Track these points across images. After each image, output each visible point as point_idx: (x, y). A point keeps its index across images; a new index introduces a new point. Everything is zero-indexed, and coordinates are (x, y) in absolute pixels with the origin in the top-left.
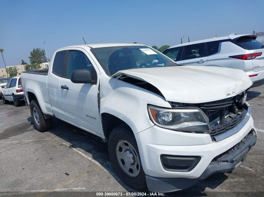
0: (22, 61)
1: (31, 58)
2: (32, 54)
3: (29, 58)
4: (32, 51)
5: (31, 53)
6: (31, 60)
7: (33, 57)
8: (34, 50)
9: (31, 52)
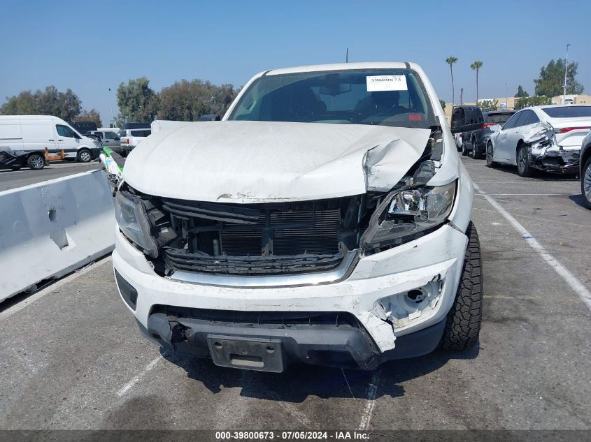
0: (520, 88)
1: (540, 81)
2: (543, 73)
3: (535, 81)
4: (546, 67)
5: (543, 71)
6: (537, 87)
7: (545, 79)
8: (551, 65)
9: (543, 68)
